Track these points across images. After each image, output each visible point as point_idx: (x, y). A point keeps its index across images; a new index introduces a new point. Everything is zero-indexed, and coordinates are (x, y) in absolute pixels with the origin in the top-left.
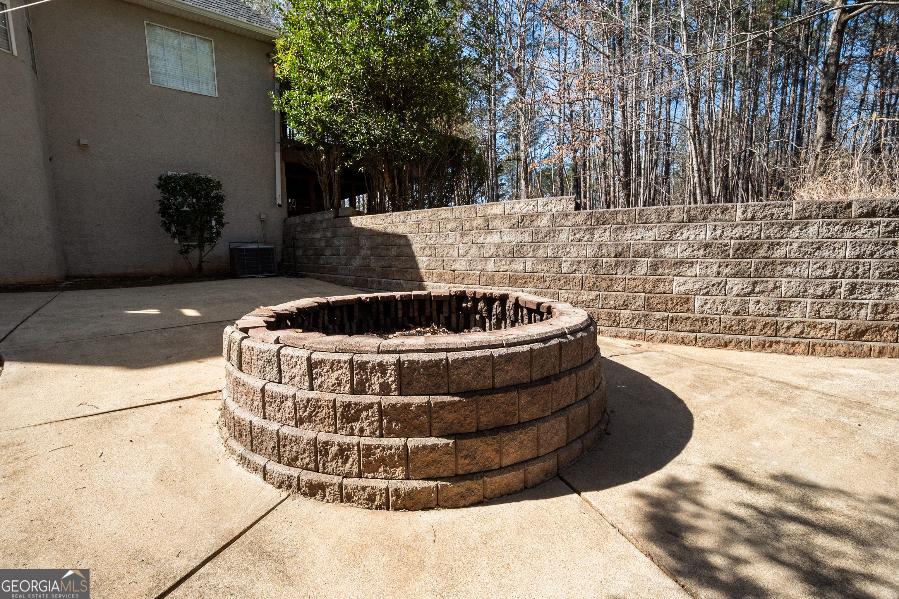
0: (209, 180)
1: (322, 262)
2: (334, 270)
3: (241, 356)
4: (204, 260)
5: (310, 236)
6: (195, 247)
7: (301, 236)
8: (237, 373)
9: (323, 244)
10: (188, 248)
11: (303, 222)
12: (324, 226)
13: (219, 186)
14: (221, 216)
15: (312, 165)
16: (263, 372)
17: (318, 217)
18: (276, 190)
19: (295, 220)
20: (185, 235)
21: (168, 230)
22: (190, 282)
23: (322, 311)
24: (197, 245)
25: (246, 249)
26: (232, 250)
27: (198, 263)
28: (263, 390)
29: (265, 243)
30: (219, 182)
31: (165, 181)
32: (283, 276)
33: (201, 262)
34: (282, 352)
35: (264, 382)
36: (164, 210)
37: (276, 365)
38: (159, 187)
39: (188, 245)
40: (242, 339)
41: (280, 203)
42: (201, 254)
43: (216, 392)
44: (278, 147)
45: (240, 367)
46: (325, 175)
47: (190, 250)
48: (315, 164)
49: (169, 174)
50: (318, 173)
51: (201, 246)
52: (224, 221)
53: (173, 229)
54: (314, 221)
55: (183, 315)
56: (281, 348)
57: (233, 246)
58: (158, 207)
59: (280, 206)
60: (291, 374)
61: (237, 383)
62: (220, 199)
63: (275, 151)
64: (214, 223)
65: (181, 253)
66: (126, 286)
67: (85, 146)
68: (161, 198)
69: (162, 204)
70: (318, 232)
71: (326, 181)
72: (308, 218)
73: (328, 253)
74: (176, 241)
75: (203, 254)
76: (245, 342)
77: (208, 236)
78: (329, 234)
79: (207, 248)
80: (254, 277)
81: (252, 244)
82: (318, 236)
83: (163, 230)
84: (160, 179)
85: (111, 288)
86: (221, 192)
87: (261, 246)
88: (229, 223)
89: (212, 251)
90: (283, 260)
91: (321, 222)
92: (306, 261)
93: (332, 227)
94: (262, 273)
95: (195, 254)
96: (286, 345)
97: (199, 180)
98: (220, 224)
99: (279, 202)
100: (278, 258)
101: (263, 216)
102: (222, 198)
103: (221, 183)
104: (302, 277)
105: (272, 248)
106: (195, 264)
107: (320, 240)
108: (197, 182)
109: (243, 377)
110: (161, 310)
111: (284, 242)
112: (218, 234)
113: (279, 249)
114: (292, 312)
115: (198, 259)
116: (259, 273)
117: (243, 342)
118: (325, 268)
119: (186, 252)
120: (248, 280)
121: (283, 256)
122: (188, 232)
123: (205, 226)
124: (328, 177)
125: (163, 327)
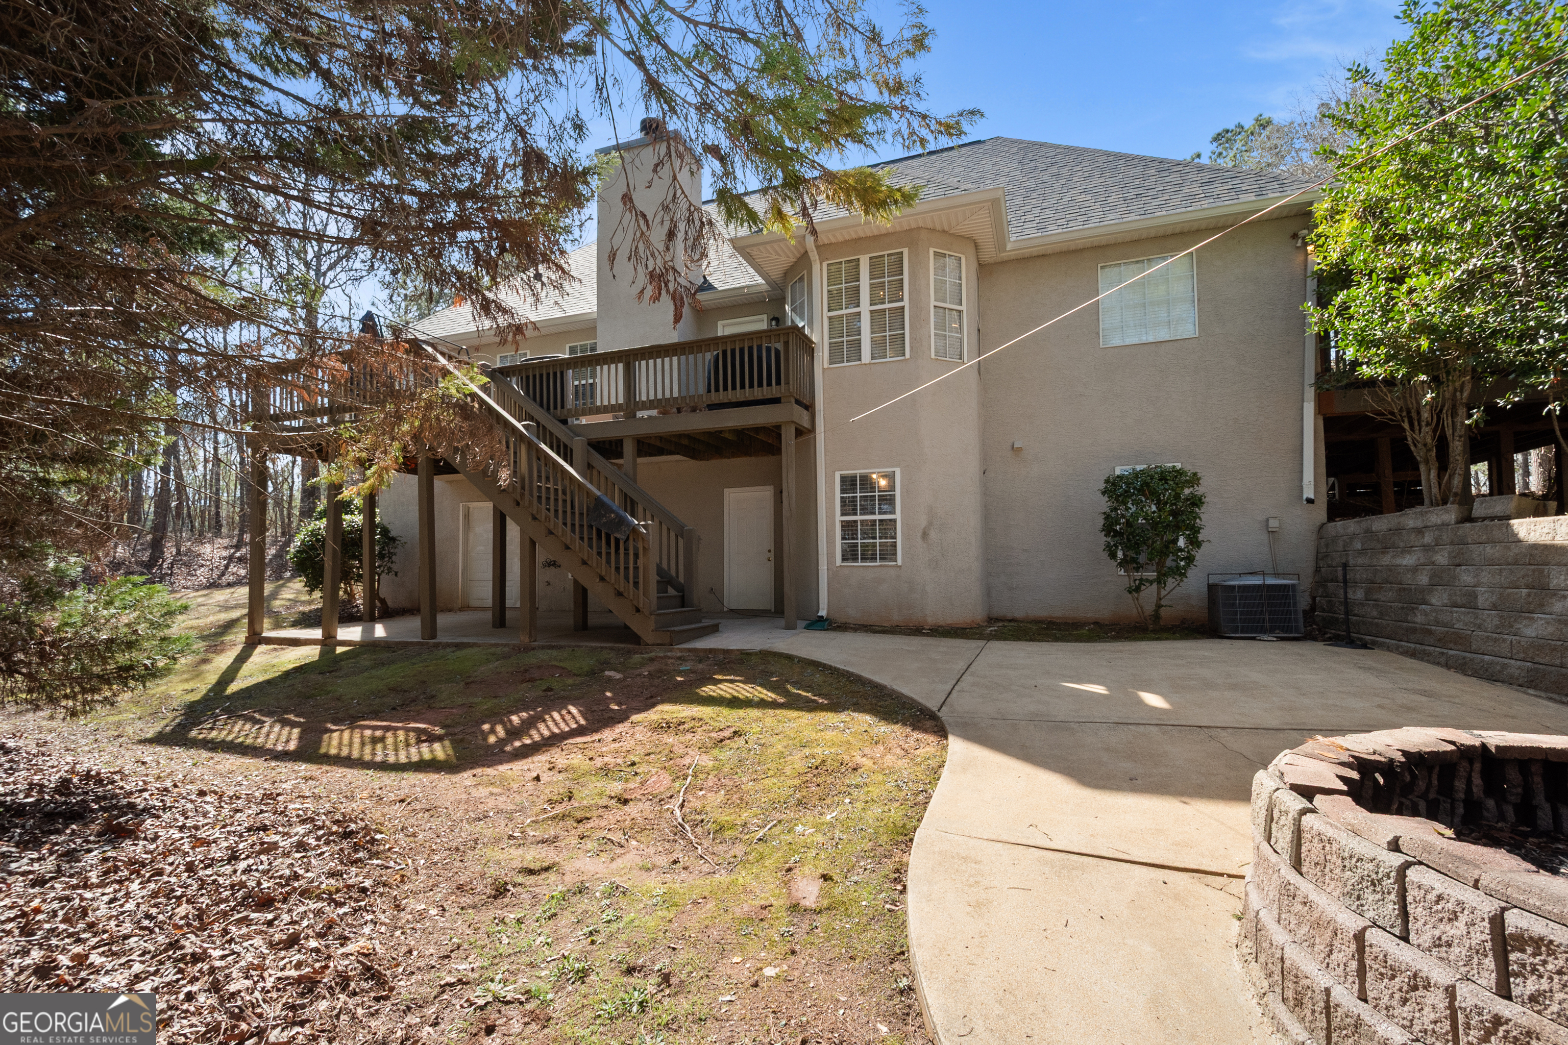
0: (1180, 473)
1: (1419, 618)
2: (1460, 640)
3: (1299, 845)
4: (1163, 602)
5: (1386, 560)
6: (1151, 582)
7: (1360, 561)
8: (1292, 876)
9: (1423, 579)
10: (1141, 584)
11: (1368, 531)
12: (1428, 539)
13: (1195, 480)
14: (1196, 530)
15: (1392, 414)
16: (1359, 898)
17: (1410, 519)
18: (1302, 472)
19: (1350, 526)
20: (1137, 563)
21: (1113, 556)
22: (1142, 639)
23: (1465, 764)
24: (1154, 581)
25: (1239, 586)
26: (1211, 587)
27: (1154, 607)
28: (1359, 937)
29: (1276, 575)
30: (1195, 474)
31: (1113, 484)
32: (1315, 639)
33: (1159, 606)
34: (1413, 874)
35: (1361, 923)
36: (1109, 528)
37: (1393, 897)
38: (1104, 493)
39: (1141, 580)
40: (1304, 812)
41: (1312, 496)
42: (1159, 593)
43: (1222, 875)
44: (1310, 393)
45: (1297, 864)
46: (1425, 429)
47: (1143, 587)
48: (1401, 410)
49: (1118, 472)
50: (1406, 426)
51: (1160, 581)
52: (1201, 537)
53: (1120, 554)
54: (1398, 530)
55: (1141, 702)
56: (1407, 865)
57: (1213, 580)
58: (1101, 521)
59: (1310, 501)
60: (1437, 933)
61: (1288, 893)
62: (1196, 502)
63: (1303, 401)
64: (1181, 543)
65: (1130, 592)
66: (1057, 639)
67: (1020, 449)
68: (1108, 510)
69: (1107, 517)
70: (1409, 553)
71: (1429, 440)
72: (1381, 523)
73: (1438, 598)
74: (1122, 573)
75: (1163, 593)
76: (1308, 819)
77: (1174, 564)
78: (1442, 558)
79: (1171, 582)
80: (1254, 639)
81: (1250, 577)
82: (1408, 560)
83: (1105, 555)
84: (1107, 481)
85: (1039, 641)
86: (1200, 490)
87: (1270, 581)
88: (1209, 541)
89: (1178, 588)
90: (1313, 608)
91: (1420, 531)
92: (1375, 613)
93: (1452, 543)
94: (1271, 631)
95: (1149, 593)
96: (1420, 863)
97: (1165, 476)
98: (1195, 542)
99: (1309, 493)
100: (1303, 602)
101: (1273, 524)
102: (1200, 500)
103: (1199, 475)
104: (1364, 646)
105: (1293, 585)
106: (1149, 608)
107: (1415, 569)
108: (1160, 480)
109: (1305, 887)
110: (1109, 688)
111: (1317, 570)
112: (1190, 559)
113: (1305, 583)
114: (1391, 761)
115: (1154, 600)
116: (1264, 631)
117: (1303, 818)
118: (1430, 632)
119: (1138, 589)
120: (1242, 643)
121: (1314, 598)
122: (1142, 558)
123: (1169, 546)
124: (1435, 431)
125: (1117, 720)
